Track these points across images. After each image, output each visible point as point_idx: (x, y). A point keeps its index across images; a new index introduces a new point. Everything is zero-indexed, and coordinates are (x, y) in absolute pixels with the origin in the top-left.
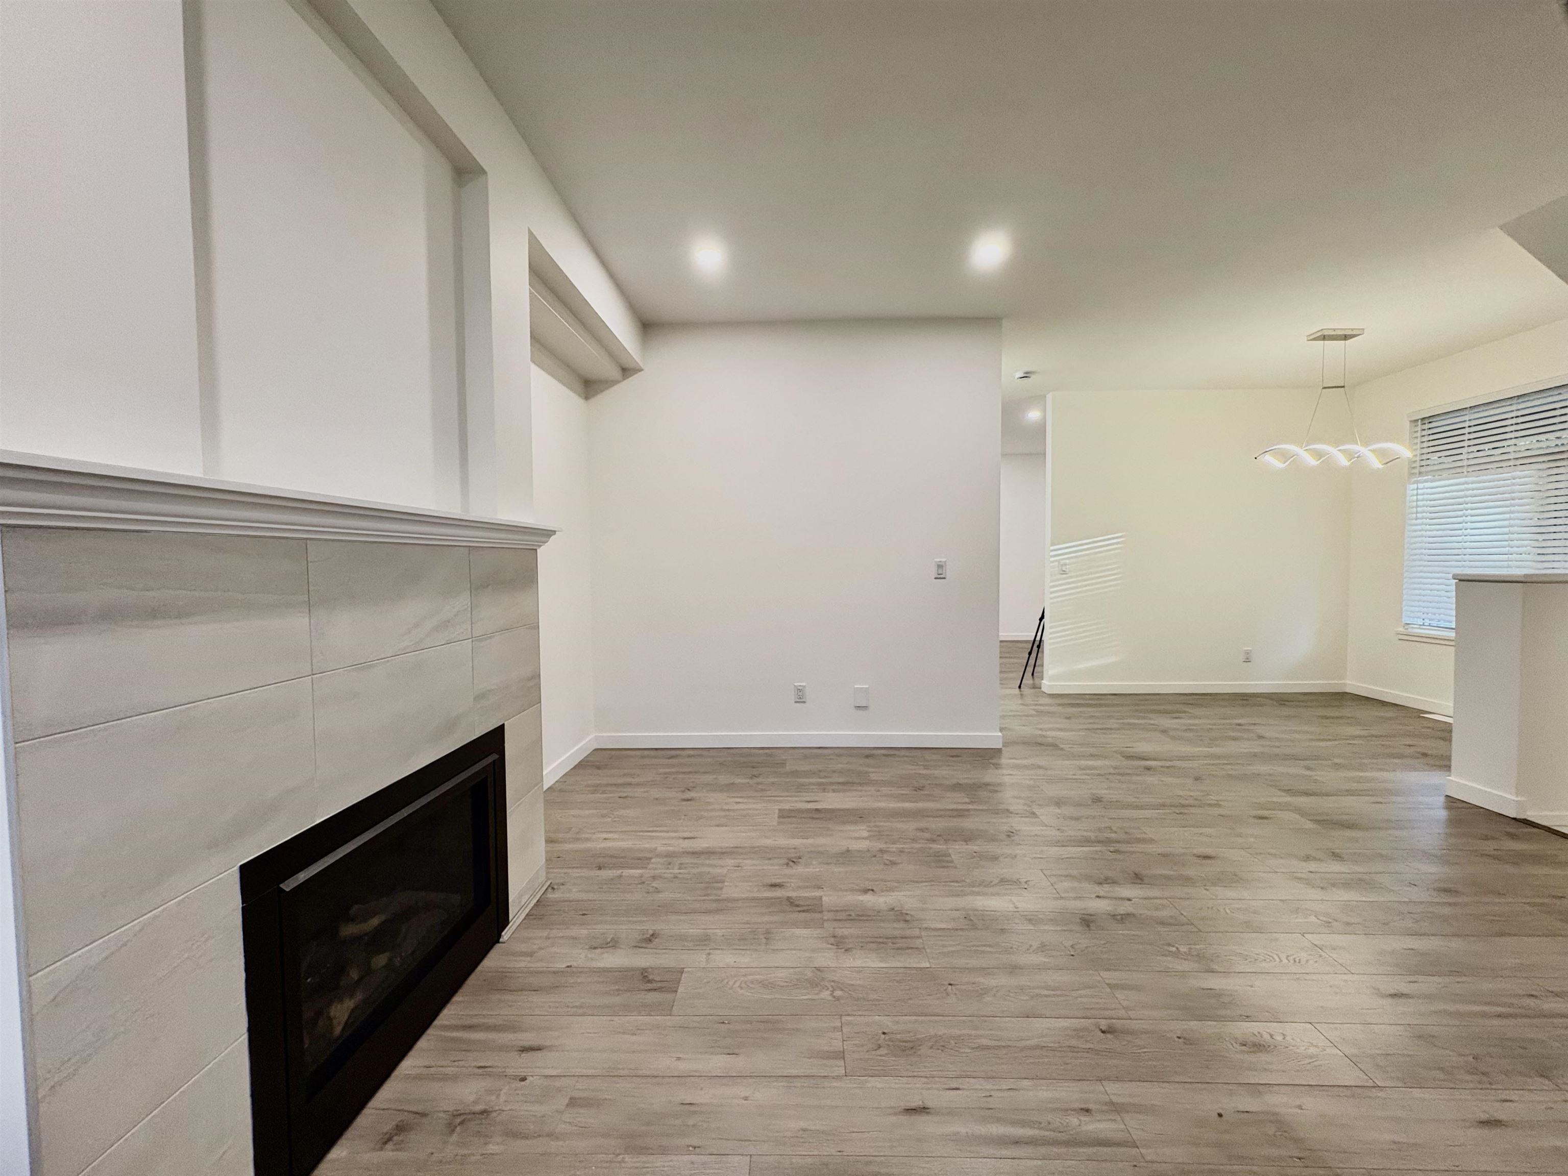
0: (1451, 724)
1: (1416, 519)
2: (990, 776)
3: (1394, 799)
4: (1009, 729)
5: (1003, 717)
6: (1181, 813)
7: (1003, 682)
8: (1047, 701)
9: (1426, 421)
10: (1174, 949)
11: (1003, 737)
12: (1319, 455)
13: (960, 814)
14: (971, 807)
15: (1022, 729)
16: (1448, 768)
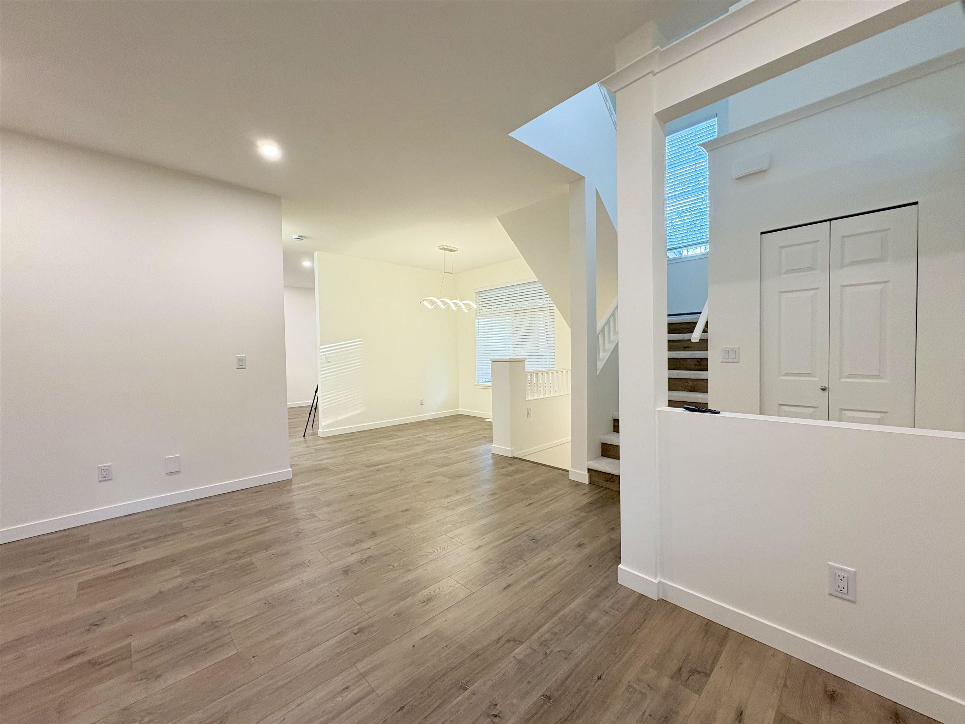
0: (492, 422)
1: (479, 335)
2: (284, 499)
3: (475, 459)
4: (297, 465)
5: (292, 458)
6: (394, 491)
7: (291, 435)
8: (322, 442)
9: (480, 293)
10: (391, 567)
11: (292, 471)
12: (445, 303)
13: (261, 531)
14: (270, 524)
15: (305, 463)
16: (491, 441)
